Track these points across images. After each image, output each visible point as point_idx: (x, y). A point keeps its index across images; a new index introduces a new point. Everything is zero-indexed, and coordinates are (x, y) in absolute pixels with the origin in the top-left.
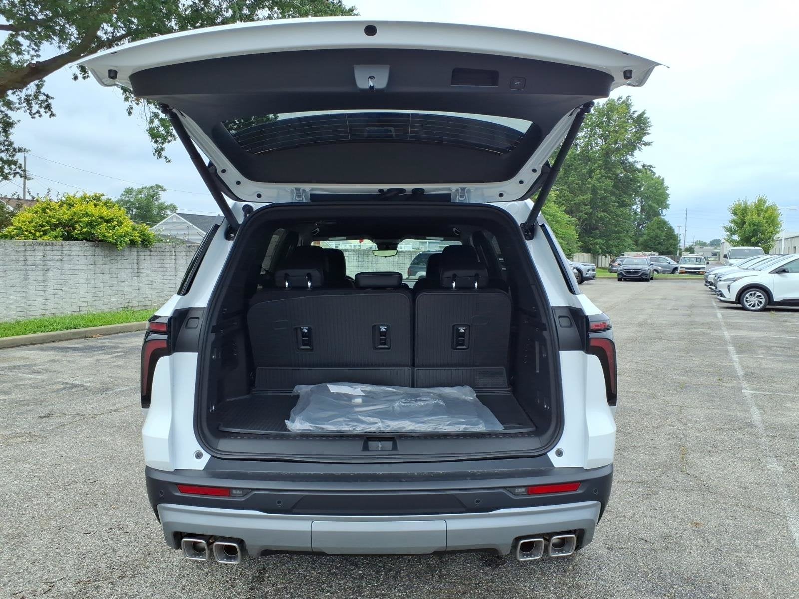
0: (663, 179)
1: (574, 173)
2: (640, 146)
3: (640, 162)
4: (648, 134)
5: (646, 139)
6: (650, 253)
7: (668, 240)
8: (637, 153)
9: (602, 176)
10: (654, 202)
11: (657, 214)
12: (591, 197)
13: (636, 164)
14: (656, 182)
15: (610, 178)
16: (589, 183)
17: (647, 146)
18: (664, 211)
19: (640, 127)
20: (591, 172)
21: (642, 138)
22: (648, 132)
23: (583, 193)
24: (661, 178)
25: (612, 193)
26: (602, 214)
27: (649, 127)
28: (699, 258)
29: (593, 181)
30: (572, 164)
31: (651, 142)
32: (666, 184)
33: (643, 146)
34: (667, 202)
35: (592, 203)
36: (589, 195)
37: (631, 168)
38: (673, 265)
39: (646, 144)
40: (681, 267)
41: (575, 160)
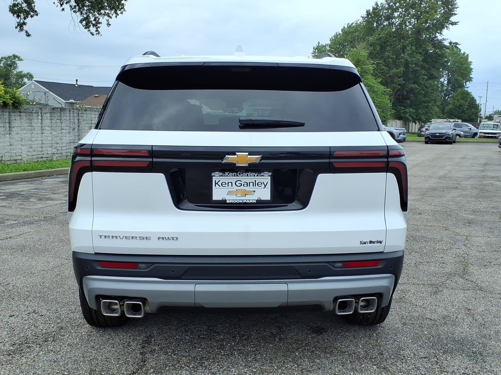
0: (468, 55)
1: (390, 49)
2: (447, 25)
3: (447, 39)
4: (455, 14)
5: (453, 19)
6: (455, 120)
7: (471, 109)
8: (445, 31)
9: (413, 52)
10: (460, 76)
11: (462, 86)
12: (403, 70)
13: (444, 41)
14: (462, 58)
15: (420, 53)
16: (403, 58)
17: (454, 26)
18: (468, 83)
19: (448, 8)
20: (404, 48)
21: (449, 18)
22: (455, 12)
23: (397, 67)
24: (466, 55)
25: (423, 68)
26: (413, 86)
27: (456, 8)
28: (496, 125)
29: (405, 56)
30: (388, 41)
31: (458, 22)
32: (470, 59)
33: (450, 25)
34: (471, 76)
35: (405, 75)
36: (402, 69)
37: (439, 45)
38: (473, 131)
39: (453, 24)
40: (480, 132)
41: (391, 37)
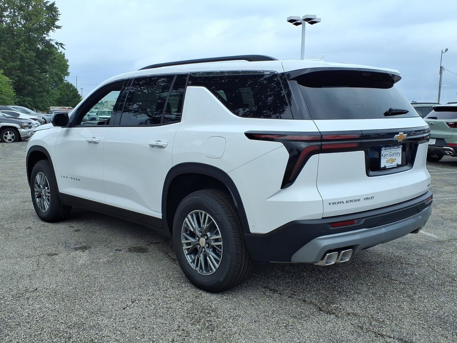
0: (64, 54)
1: (5, 44)
2: (53, 28)
3: (54, 40)
4: (58, 20)
5: (57, 23)
6: (69, 107)
8: (51, 33)
9: (27, 48)
10: (59, 71)
11: (61, 80)
12: (19, 63)
13: (51, 41)
14: (60, 56)
15: (32, 50)
16: (18, 53)
17: (58, 29)
18: (66, 77)
19: (52, 14)
20: (18, 44)
21: (54, 22)
22: (59, 18)
23: (14, 60)
24: (62, 53)
25: (35, 62)
26: (29, 78)
27: (59, 15)
28: (110, 111)
29: (20, 51)
30: (3, 37)
31: (61, 26)
32: (66, 57)
33: (55, 28)
34: (68, 71)
35: (21, 68)
36: (18, 63)
37: (48, 44)
38: (91, 117)
39: (58, 27)
40: (100, 117)
41: (4, 34)
